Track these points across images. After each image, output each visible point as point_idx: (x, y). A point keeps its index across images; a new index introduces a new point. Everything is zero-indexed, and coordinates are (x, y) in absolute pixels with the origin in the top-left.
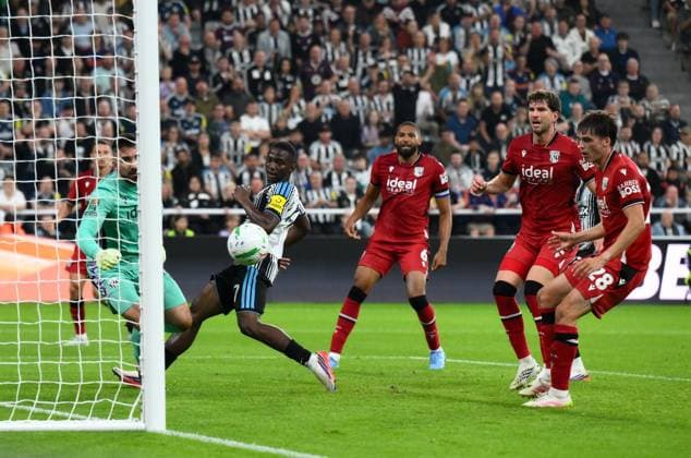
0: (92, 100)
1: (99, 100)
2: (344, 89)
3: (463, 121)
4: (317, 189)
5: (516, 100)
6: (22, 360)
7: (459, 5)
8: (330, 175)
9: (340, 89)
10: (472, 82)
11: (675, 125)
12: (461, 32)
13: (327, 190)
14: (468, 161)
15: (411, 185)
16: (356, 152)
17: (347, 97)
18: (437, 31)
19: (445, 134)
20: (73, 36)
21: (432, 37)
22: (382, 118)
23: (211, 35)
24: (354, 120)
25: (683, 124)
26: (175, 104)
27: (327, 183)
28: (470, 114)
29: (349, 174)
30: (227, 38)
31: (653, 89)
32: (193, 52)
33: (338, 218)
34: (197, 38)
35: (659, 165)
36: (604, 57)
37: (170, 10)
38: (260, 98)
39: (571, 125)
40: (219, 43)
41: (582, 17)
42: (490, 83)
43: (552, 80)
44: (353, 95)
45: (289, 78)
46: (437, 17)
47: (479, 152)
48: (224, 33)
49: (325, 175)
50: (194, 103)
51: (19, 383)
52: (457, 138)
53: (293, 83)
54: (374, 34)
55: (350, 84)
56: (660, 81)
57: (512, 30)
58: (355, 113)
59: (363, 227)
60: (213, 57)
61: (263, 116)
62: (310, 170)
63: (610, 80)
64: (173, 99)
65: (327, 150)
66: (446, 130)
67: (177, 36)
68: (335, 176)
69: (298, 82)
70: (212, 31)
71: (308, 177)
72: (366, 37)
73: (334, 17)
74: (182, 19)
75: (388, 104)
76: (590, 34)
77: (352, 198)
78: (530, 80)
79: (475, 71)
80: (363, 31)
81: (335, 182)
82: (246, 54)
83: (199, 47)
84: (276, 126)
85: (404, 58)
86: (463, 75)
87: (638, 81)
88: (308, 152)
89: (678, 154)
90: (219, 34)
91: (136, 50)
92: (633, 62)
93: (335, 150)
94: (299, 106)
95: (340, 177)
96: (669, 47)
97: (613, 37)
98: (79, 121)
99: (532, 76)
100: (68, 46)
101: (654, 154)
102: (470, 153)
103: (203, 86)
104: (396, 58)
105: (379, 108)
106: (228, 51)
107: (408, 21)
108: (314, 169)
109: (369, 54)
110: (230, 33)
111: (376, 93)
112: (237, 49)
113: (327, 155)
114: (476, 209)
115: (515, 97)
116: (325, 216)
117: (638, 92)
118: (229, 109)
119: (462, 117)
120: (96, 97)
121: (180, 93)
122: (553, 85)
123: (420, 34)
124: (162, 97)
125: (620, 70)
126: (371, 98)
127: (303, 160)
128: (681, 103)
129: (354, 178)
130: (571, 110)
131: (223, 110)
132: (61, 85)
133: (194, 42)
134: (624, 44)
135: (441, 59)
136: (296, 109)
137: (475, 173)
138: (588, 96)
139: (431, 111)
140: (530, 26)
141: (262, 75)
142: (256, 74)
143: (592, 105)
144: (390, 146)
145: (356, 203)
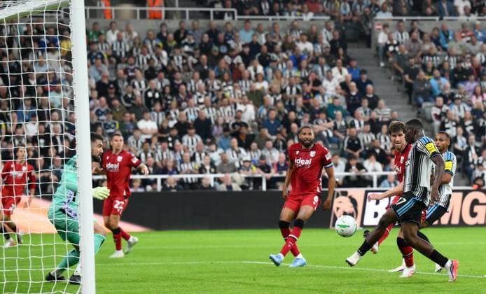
0: (48, 111)
1: (52, 111)
2: (201, 104)
3: (272, 122)
4: (187, 163)
5: (303, 109)
6: (6, 269)
7: (269, 54)
8: (194, 154)
9: (199, 104)
10: (277, 98)
12: (270, 71)
13: (193, 163)
14: (276, 146)
15: (308, 162)
16: (209, 140)
17: (203, 108)
18: (255, 70)
19: (262, 130)
20: (35, 73)
21: (253, 74)
22: (225, 120)
23: (121, 72)
24: (208, 121)
26: (100, 113)
27: (193, 159)
28: (277, 118)
29: (206, 154)
30: (130, 74)
31: (382, 102)
32: (110, 82)
33: (200, 180)
34: (113, 73)
35: (386, 147)
36: (353, 84)
37: (96, 57)
38: (153, 109)
39: (335, 123)
40: (126, 76)
41: (340, 61)
44: (207, 107)
45: (169, 97)
46: (256, 61)
47: (282, 140)
48: (129, 71)
49: (192, 155)
50: (111, 113)
51: (5, 283)
52: (269, 132)
53: (172, 100)
54: (219, 71)
55: (205, 100)
56: (384, 98)
57: (300, 69)
58: (208, 118)
59: (215, 185)
60: (123, 85)
61: (154, 121)
62: (182, 152)
63: (357, 98)
64: (98, 111)
65: (192, 140)
66: (263, 127)
67: (100, 72)
68: (197, 155)
69: (175, 99)
70: (121, 69)
71: (181, 156)
73: (195, 61)
74: (103, 62)
75: (228, 112)
76: (345, 71)
77: (208, 167)
78: (310, 97)
81: (198, 158)
82: (143, 83)
83: (114, 79)
84: (162, 125)
85: (236, 84)
86: (272, 95)
87: (372, 98)
88: (181, 141)
90: (126, 71)
91: (74, 81)
92: (369, 87)
93: (197, 140)
94: (175, 114)
95: (200, 155)
96: (390, 78)
97: (358, 73)
98: (40, 124)
99: (312, 95)
100: (33, 79)
101: (383, 140)
102: (277, 140)
103: (116, 102)
104: (232, 85)
105: (223, 115)
106: (132, 81)
107: (239, 64)
108: (185, 151)
110: (133, 71)
111: (221, 105)
112: (138, 80)
113: (193, 143)
114: (281, 173)
116: (192, 179)
117: (373, 104)
118: (133, 116)
119: (272, 119)
120: (50, 110)
121: (103, 106)
122: (323, 100)
123: (246, 72)
124: (91, 109)
125: (362, 92)
126: (217, 109)
127: (178, 146)
128: (398, 110)
129: (209, 156)
130: (335, 115)
131: (129, 116)
132: (29, 102)
133: (111, 76)
134: (365, 77)
136: (173, 115)
137: (280, 152)
138: (345, 107)
139: (253, 118)
140: (310, 66)
141: (154, 95)
142: (150, 94)
143: (348, 112)
144: (230, 137)
145: (210, 171)
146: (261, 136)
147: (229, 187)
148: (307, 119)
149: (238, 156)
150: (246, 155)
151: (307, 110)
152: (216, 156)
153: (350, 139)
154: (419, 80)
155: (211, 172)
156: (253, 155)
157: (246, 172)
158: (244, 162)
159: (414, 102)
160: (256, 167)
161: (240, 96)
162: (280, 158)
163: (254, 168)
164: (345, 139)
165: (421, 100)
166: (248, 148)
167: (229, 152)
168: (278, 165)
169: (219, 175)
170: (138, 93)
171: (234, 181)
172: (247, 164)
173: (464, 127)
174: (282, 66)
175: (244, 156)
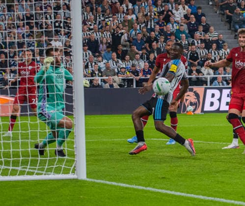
2: (92, 29)
5: (159, 33)
9: (90, 30)
10: (142, 26)
11: (221, 42)
13: (87, 70)
14: (142, 57)
18: (127, 6)
19: (132, 47)
21: (125, 8)
24: (96, 41)
25: (224, 42)
29: (95, 63)
31: (212, 28)
35: (215, 58)
36: (193, 16)
38: (59, 34)
41: (183, 1)
42: (149, 27)
43: (173, 25)
47: (146, 54)
54: (103, 7)
55: (94, 27)
56: (213, 25)
57: (157, 6)
58: (96, 39)
60: (40, 17)
65: (86, 54)
66: (133, 45)
68: (89, 64)
70: (38, 7)
72: (100, 9)
76: (187, 7)
78: (164, 25)
79: (143, 21)
80: (99, 7)
81: (90, 67)
82: (52, 16)
84: (65, 44)
85: (115, 17)
89: (222, 54)
90: (41, 8)
92: (203, 18)
93: (89, 54)
95: (91, 64)
96: (216, 12)
99: (165, 23)
101: (213, 54)
102: (142, 54)
105: (106, 37)
106: (45, 15)
109: (101, 15)
110: (46, 8)
112: (49, 15)
115: (159, 32)
117: (206, 30)
119: (139, 40)
123: (121, 8)
125: (199, 21)
126: (102, 33)
129: (97, 65)
134: (200, 11)
135: (129, 17)
138: (187, 31)
141: (59, 24)
143: (189, 35)
144: (111, 52)
145: (98, 74)
146: (132, 51)
147: (111, 86)
148: (163, 40)
149: (116, 65)
150: (122, 64)
151: (162, 34)
152: (102, 65)
153: (191, 53)
154: (236, 14)
155: (99, 76)
156: (127, 64)
157: (122, 75)
158: (121, 69)
159: (233, 29)
160: (129, 72)
161: (117, 24)
162: (145, 65)
163: (128, 73)
164: (188, 53)
165: (237, 27)
166: (123, 59)
167: (111, 62)
168: (144, 70)
169: (104, 78)
171: (115, 82)
172: (123, 70)
174: (145, 5)
175: (121, 64)
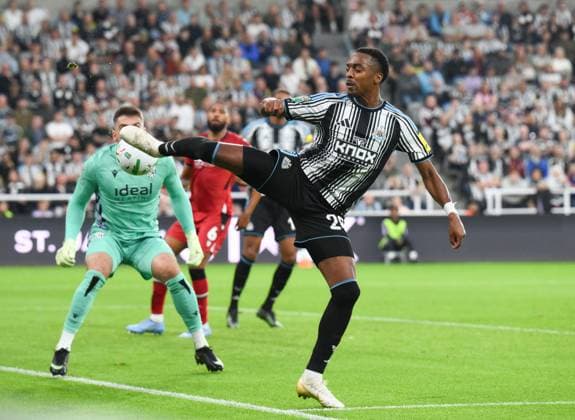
12: (212, 63)
23: (25, 63)
92: (342, 83)
134: (336, 71)
165: (406, 99)
170: (46, 90)
173: (462, 134)
